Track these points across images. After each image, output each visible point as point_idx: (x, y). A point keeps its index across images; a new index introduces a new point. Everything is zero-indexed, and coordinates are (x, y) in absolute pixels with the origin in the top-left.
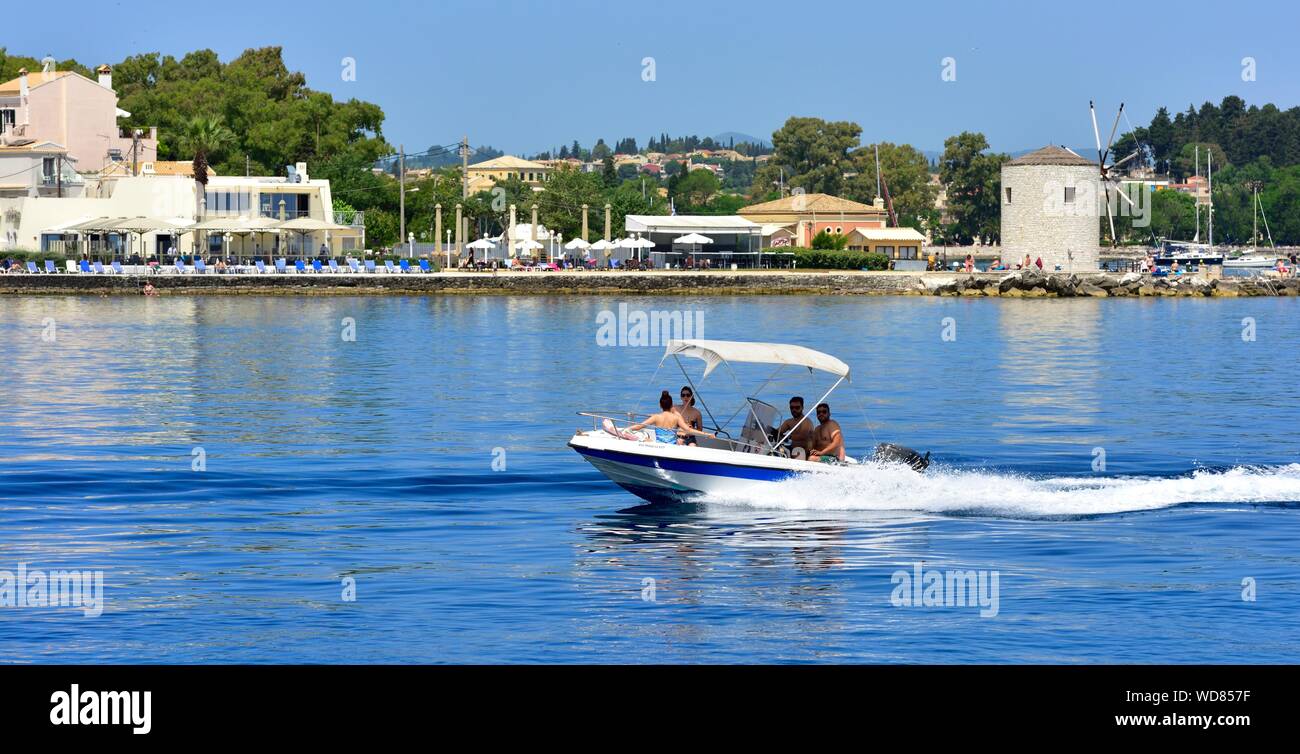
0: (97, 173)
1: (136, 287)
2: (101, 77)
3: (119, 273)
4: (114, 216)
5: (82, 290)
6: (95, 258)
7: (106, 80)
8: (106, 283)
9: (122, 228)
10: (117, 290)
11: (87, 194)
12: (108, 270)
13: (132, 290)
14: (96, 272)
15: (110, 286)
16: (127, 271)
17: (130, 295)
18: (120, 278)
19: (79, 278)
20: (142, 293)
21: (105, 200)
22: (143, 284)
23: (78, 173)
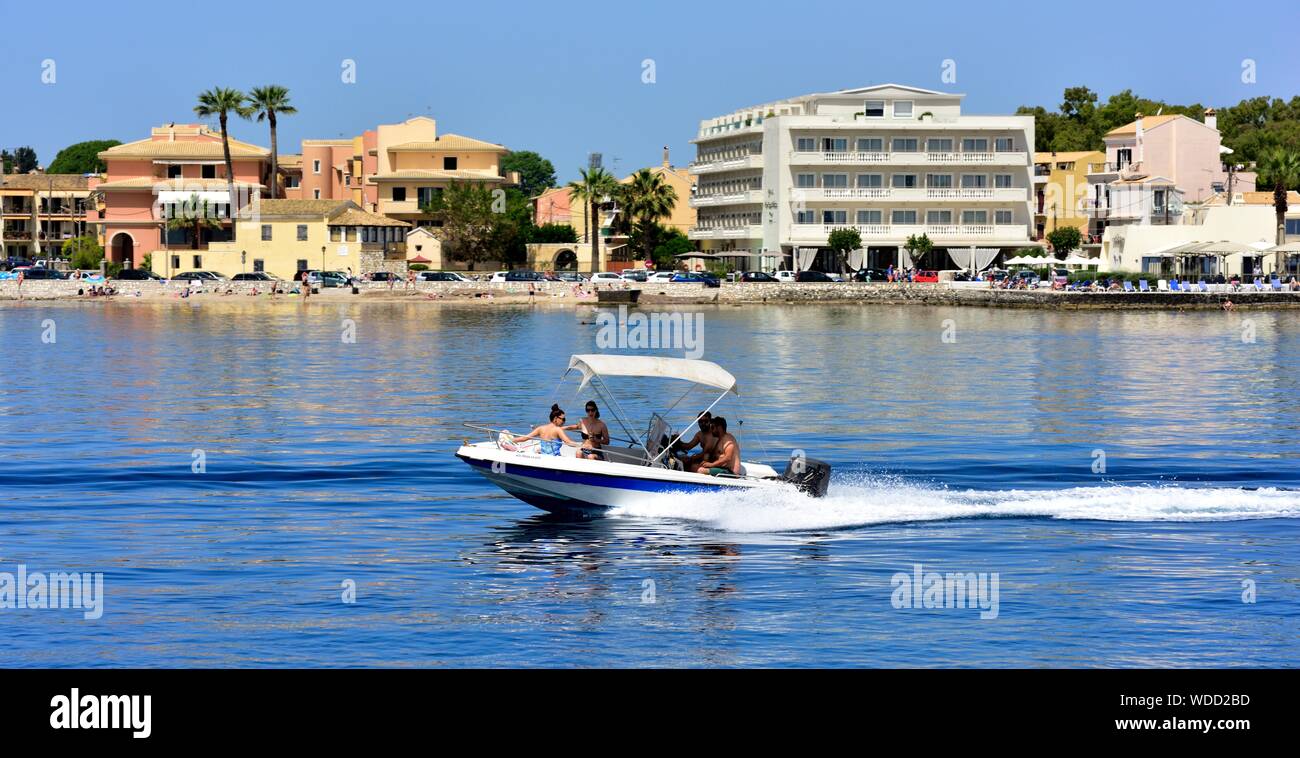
0: (1201, 203)
1: (1216, 303)
2: (1207, 119)
3: (1204, 291)
4: (1203, 241)
5: (1170, 306)
6: (1185, 278)
7: (1211, 121)
8: (1191, 300)
9: (1209, 250)
10: (1200, 306)
11: (1184, 222)
12: (1195, 288)
13: (1214, 306)
14: (1183, 290)
15: (1194, 302)
16: (1212, 289)
17: (1212, 310)
18: (1203, 296)
19: (1167, 295)
20: (1222, 309)
21: (1198, 227)
22: (1223, 301)
23: (1186, 203)
